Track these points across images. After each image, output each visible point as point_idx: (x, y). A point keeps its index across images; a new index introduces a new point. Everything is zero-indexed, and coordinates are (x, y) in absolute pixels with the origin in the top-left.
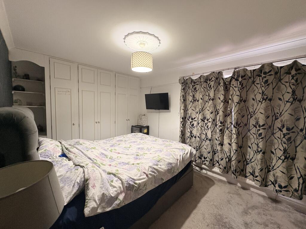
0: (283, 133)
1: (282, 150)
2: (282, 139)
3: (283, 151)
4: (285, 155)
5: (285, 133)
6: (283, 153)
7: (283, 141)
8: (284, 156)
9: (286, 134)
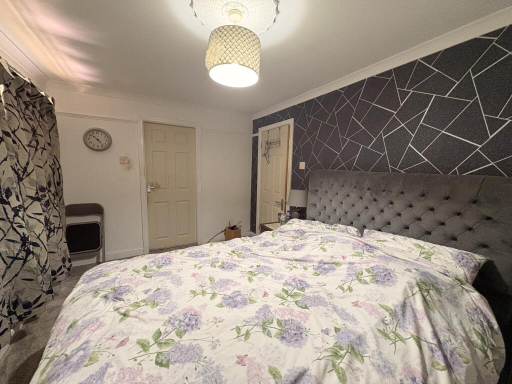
0: (13, 207)
1: (19, 241)
2: (12, 220)
3: (22, 242)
4: (26, 249)
5: (16, 207)
6: (22, 246)
7: (16, 223)
8: (24, 250)
9: (18, 208)
